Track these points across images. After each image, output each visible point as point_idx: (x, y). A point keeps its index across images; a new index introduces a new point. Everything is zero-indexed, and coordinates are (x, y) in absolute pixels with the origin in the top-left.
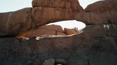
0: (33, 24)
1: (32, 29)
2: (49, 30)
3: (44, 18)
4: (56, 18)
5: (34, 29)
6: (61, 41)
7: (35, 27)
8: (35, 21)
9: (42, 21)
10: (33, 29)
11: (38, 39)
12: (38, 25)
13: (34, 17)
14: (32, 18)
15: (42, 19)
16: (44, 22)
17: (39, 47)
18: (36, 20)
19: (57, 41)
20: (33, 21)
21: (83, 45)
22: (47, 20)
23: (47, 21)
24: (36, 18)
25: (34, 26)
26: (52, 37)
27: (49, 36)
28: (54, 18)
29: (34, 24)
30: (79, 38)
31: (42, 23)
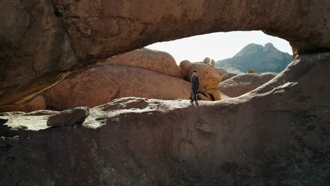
0: (67, 45)
1: (65, 71)
2: (130, 69)
3: (125, 15)
4: (185, 15)
5: (71, 70)
6: (206, 128)
7: (80, 60)
8: (78, 29)
9: (114, 29)
10: (68, 73)
11: (96, 125)
12: (96, 50)
13: (67, 7)
14: (57, 14)
15: (114, 22)
16: (123, 35)
17: (105, 171)
18: (81, 25)
19: (188, 130)
20: (65, 27)
21: (310, 148)
22: (140, 27)
23: (142, 33)
24: (81, 14)
25: (71, 60)
26: (160, 109)
27: (146, 105)
28: (177, 12)
29: (72, 45)
30: (284, 111)
31: (112, 43)
